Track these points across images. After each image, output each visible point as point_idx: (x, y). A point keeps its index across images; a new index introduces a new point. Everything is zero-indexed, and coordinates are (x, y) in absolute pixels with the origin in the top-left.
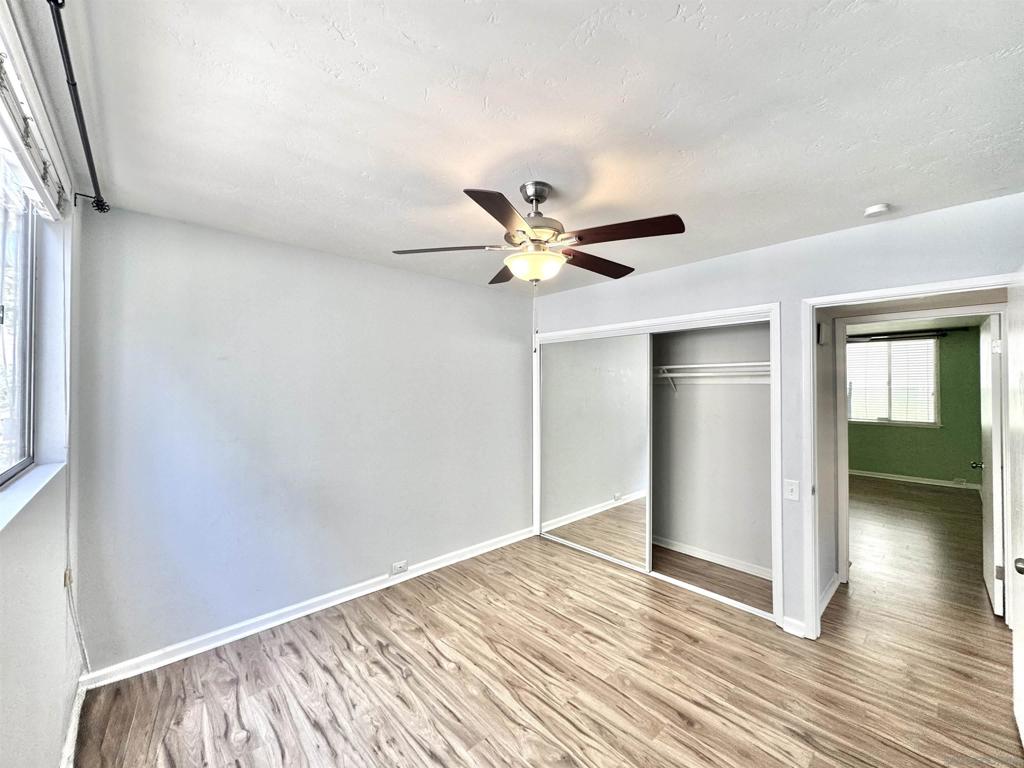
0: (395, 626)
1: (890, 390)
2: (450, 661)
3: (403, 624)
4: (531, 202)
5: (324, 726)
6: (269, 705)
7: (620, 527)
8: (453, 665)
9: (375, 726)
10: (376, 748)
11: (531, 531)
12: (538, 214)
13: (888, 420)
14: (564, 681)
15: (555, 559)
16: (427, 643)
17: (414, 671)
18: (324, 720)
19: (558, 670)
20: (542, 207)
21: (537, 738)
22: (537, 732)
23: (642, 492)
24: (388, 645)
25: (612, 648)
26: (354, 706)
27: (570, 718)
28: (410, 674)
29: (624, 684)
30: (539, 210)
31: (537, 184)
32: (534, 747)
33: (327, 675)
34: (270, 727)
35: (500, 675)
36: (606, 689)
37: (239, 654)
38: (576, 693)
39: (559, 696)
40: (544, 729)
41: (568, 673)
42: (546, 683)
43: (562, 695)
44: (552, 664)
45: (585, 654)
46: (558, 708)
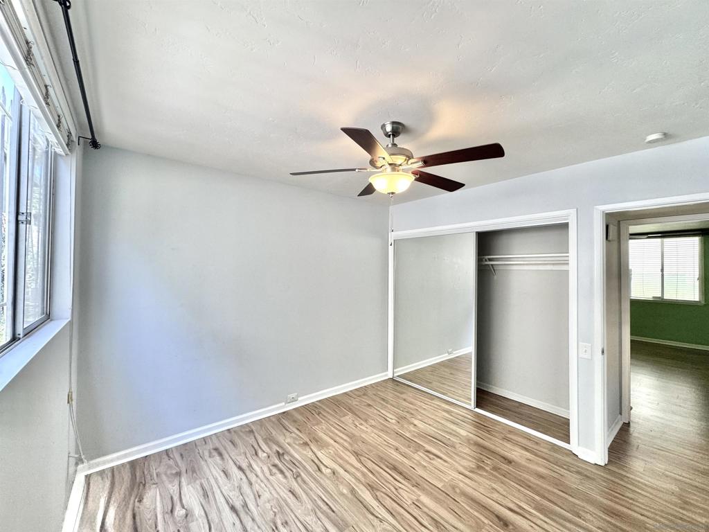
0: (288, 440)
1: (663, 275)
2: (327, 467)
3: (295, 439)
4: (389, 136)
5: (239, 509)
6: (201, 493)
7: (451, 374)
8: (329, 471)
9: (274, 512)
10: (274, 528)
11: (386, 375)
12: (394, 145)
13: (662, 298)
14: (410, 486)
15: (404, 396)
16: (311, 453)
17: (302, 474)
18: (238, 505)
19: (406, 478)
20: (397, 140)
21: (390, 528)
22: (390, 524)
23: (469, 348)
24: (283, 454)
25: (446, 464)
26: (259, 496)
27: (415, 515)
28: (299, 475)
29: (456, 492)
30: (395, 142)
31: (393, 123)
33: (241, 473)
34: (201, 507)
35: (363, 479)
36: (441, 494)
37: (181, 455)
38: (420, 496)
39: (406, 498)
40: (395, 522)
41: (413, 481)
42: (397, 487)
43: (408, 497)
44: (401, 473)
45: (425, 467)
46: (405, 506)
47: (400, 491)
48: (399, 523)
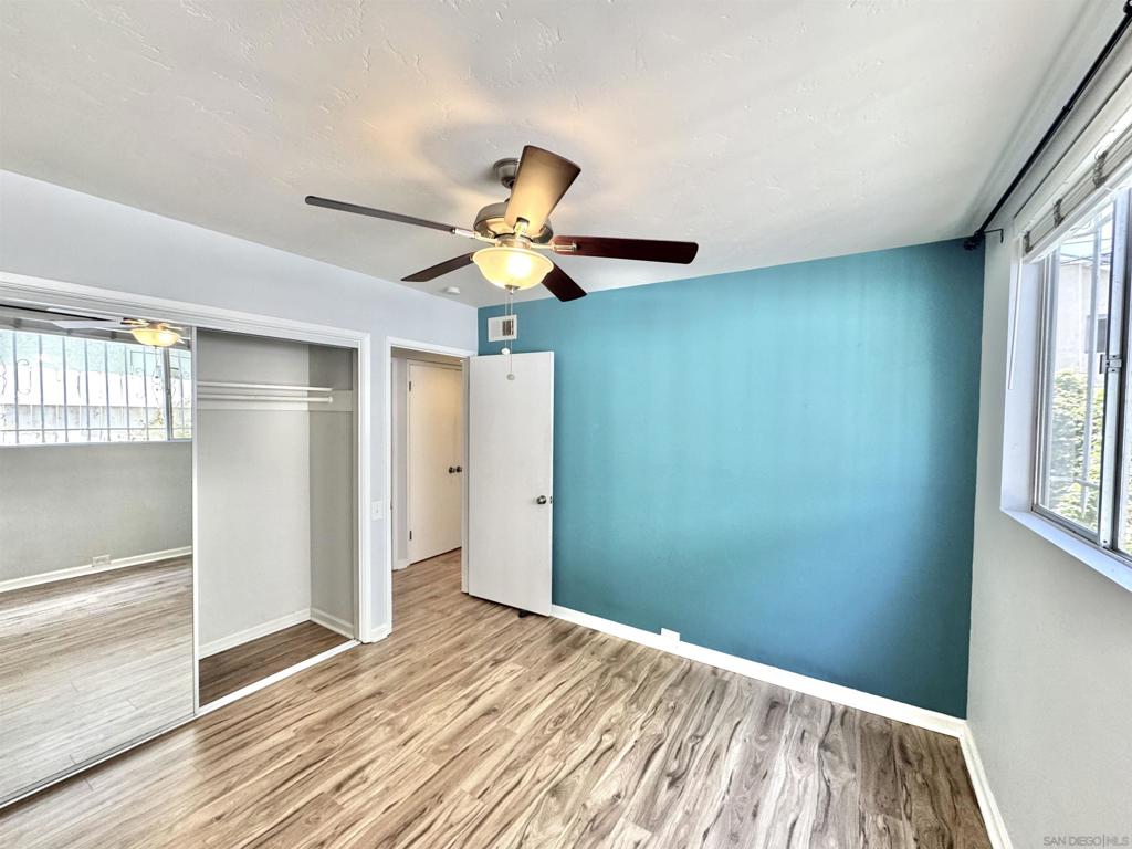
14: (441, 807)
19: (422, 813)
21: (536, 822)
22: (528, 824)
25: (380, 761)
27: (501, 795)
29: (446, 751)
32: (546, 824)
36: (454, 766)
38: (462, 791)
39: (468, 810)
40: (521, 817)
41: (427, 803)
42: (447, 825)
43: (467, 806)
44: (407, 825)
45: (387, 789)
46: (487, 808)
47: (453, 819)
48: (522, 812)
